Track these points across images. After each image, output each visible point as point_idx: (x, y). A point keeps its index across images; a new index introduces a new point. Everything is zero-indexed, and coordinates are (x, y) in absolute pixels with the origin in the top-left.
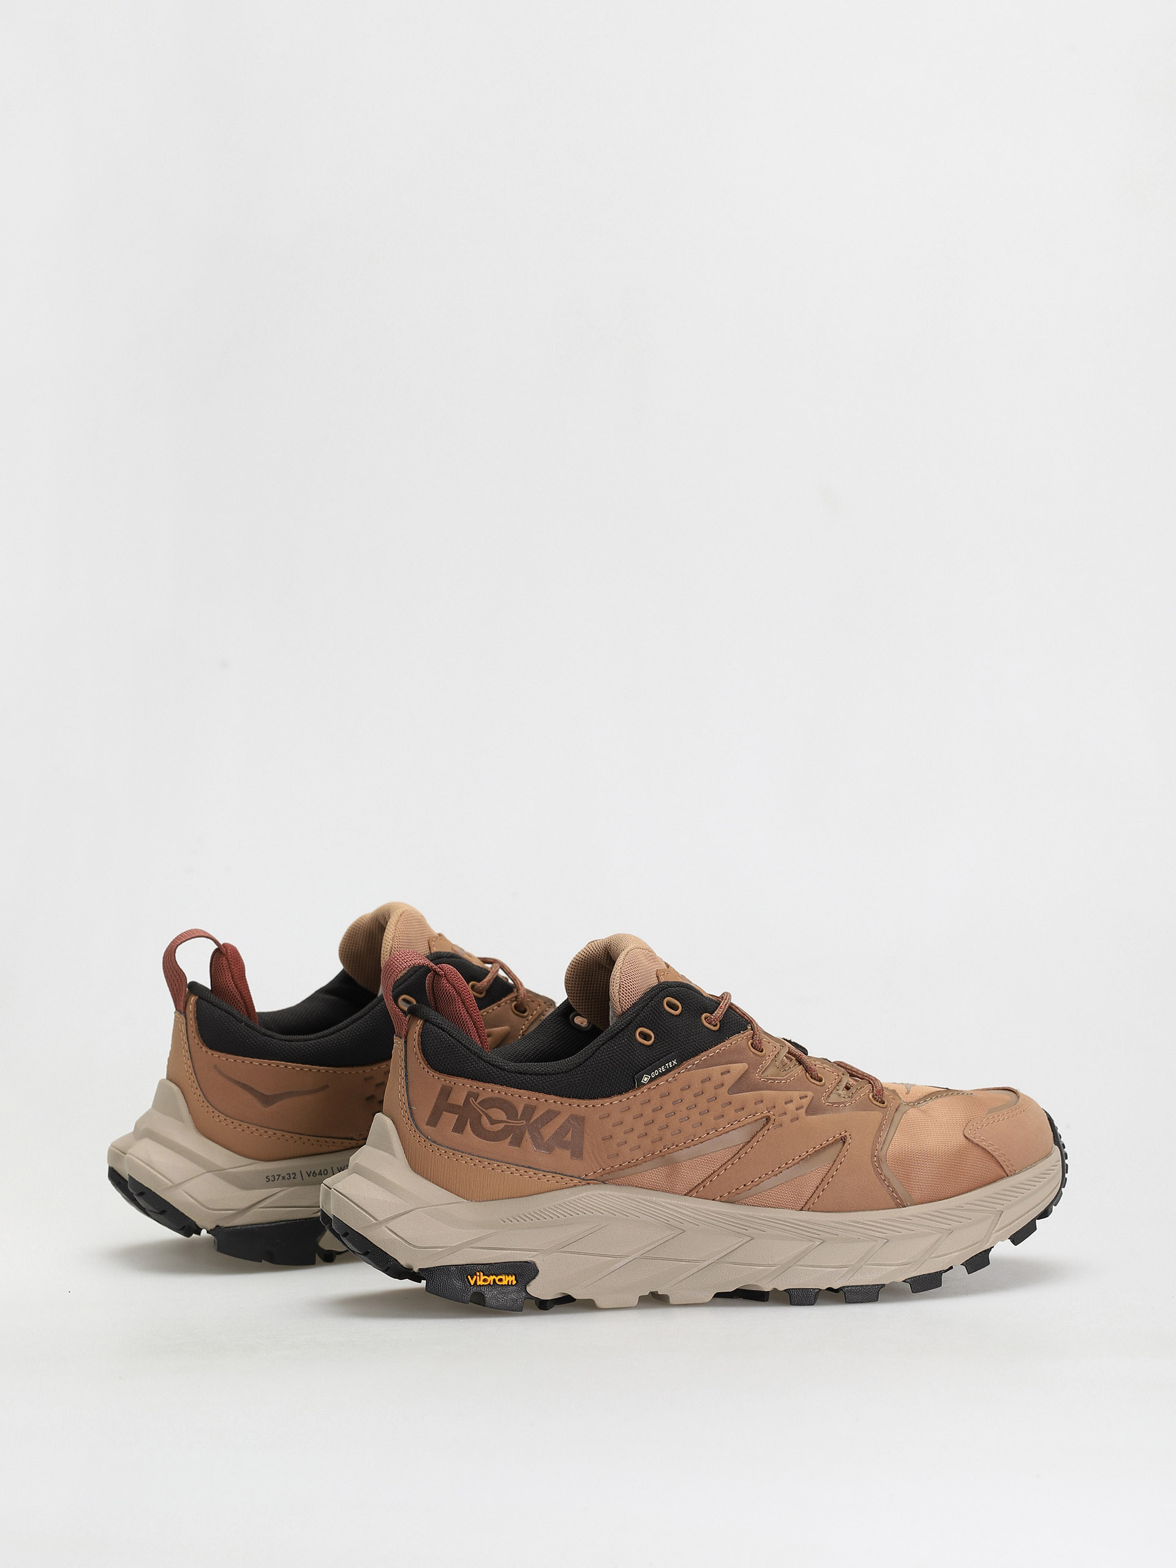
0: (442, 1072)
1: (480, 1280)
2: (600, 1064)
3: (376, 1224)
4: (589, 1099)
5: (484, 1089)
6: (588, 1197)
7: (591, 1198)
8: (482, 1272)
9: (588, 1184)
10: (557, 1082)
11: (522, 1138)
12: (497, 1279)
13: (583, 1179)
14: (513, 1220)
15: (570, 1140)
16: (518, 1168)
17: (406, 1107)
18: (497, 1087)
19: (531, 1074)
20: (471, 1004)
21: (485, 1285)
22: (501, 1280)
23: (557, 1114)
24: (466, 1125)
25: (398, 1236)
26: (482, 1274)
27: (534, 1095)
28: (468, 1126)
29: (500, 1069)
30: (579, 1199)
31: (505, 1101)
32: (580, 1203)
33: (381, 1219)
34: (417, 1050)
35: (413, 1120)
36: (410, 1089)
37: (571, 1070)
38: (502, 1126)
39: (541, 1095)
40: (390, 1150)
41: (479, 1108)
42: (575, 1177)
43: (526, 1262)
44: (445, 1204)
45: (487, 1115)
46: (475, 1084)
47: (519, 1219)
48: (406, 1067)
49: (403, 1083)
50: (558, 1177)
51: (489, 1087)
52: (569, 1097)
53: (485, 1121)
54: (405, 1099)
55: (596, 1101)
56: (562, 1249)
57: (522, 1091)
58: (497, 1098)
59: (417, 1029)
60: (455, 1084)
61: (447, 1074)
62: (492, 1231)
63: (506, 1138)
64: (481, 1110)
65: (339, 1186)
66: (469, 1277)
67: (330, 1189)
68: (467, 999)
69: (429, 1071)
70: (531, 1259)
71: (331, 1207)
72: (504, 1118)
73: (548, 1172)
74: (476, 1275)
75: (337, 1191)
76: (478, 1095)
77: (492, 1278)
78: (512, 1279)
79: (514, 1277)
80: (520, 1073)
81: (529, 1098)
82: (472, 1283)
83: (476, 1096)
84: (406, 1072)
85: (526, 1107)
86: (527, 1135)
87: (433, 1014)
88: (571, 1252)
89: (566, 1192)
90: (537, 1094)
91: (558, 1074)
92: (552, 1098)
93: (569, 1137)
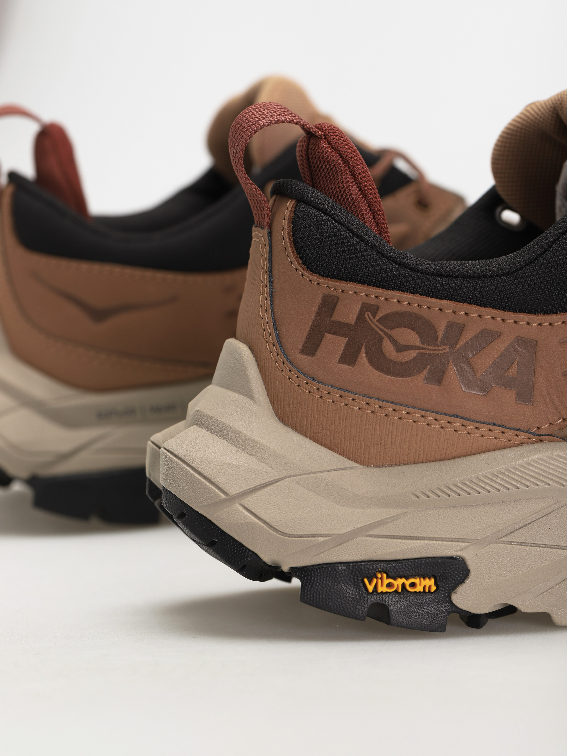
0: (322, 274)
1: (382, 585)
2: (561, 262)
3: (225, 501)
4: (544, 314)
5: (386, 299)
6: (542, 460)
7: (546, 462)
8: (385, 572)
9: (541, 441)
10: (496, 288)
11: (443, 372)
12: (407, 583)
13: (534, 434)
14: (430, 494)
15: (515, 374)
16: (438, 417)
17: (270, 328)
18: (406, 297)
19: (456, 277)
20: (364, 177)
21: (390, 593)
22: (413, 585)
23: (496, 335)
24: (359, 353)
25: (259, 518)
26: (385, 575)
27: (462, 308)
28: (363, 356)
29: (411, 269)
30: (529, 464)
31: (418, 317)
32: (529, 469)
33: (233, 492)
34: (287, 243)
35: (281, 346)
36: (276, 301)
37: (516, 271)
38: (413, 354)
39: (473, 308)
40: (246, 391)
41: (378, 328)
42: (523, 431)
43: (452, 558)
44: (329, 471)
45: (390, 337)
46: (374, 291)
47: (440, 493)
48: (271, 269)
49: (266, 291)
50: (497, 431)
51: (395, 295)
52: (514, 311)
53: (388, 347)
54: (268, 316)
55: (554, 316)
56: (504, 539)
57: (444, 302)
58: (406, 313)
59: (287, 213)
60: (343, 291)
61: (332, 278)
62: (399, 511)
63: (419, 371)
64: (383, 331)
65: (173, 444)
66: (366, 580)
67: (160, 448)
68: (359, 169)
69: (304, 273)
70: (459, 553)
71: (161, 476)
72: (417, 341)
73: (483, 423)
74: (377, 578)
75: (168, 451)
76: (377, 308)
77: (400, 582)
78: (429, 583)
79: (433, 580)
80: (441, 275)
81: (454, 312)
82: (371, 588)
83: (375, 310)
84: (271, 276)
85: (451, 325)
86: (452, 369)
87: (309, 191)
88: (517, 543)
89: (510, 453)
90: (466, 306)
91: (497, 276)
92: (488, 313)
93: (513, 371)
